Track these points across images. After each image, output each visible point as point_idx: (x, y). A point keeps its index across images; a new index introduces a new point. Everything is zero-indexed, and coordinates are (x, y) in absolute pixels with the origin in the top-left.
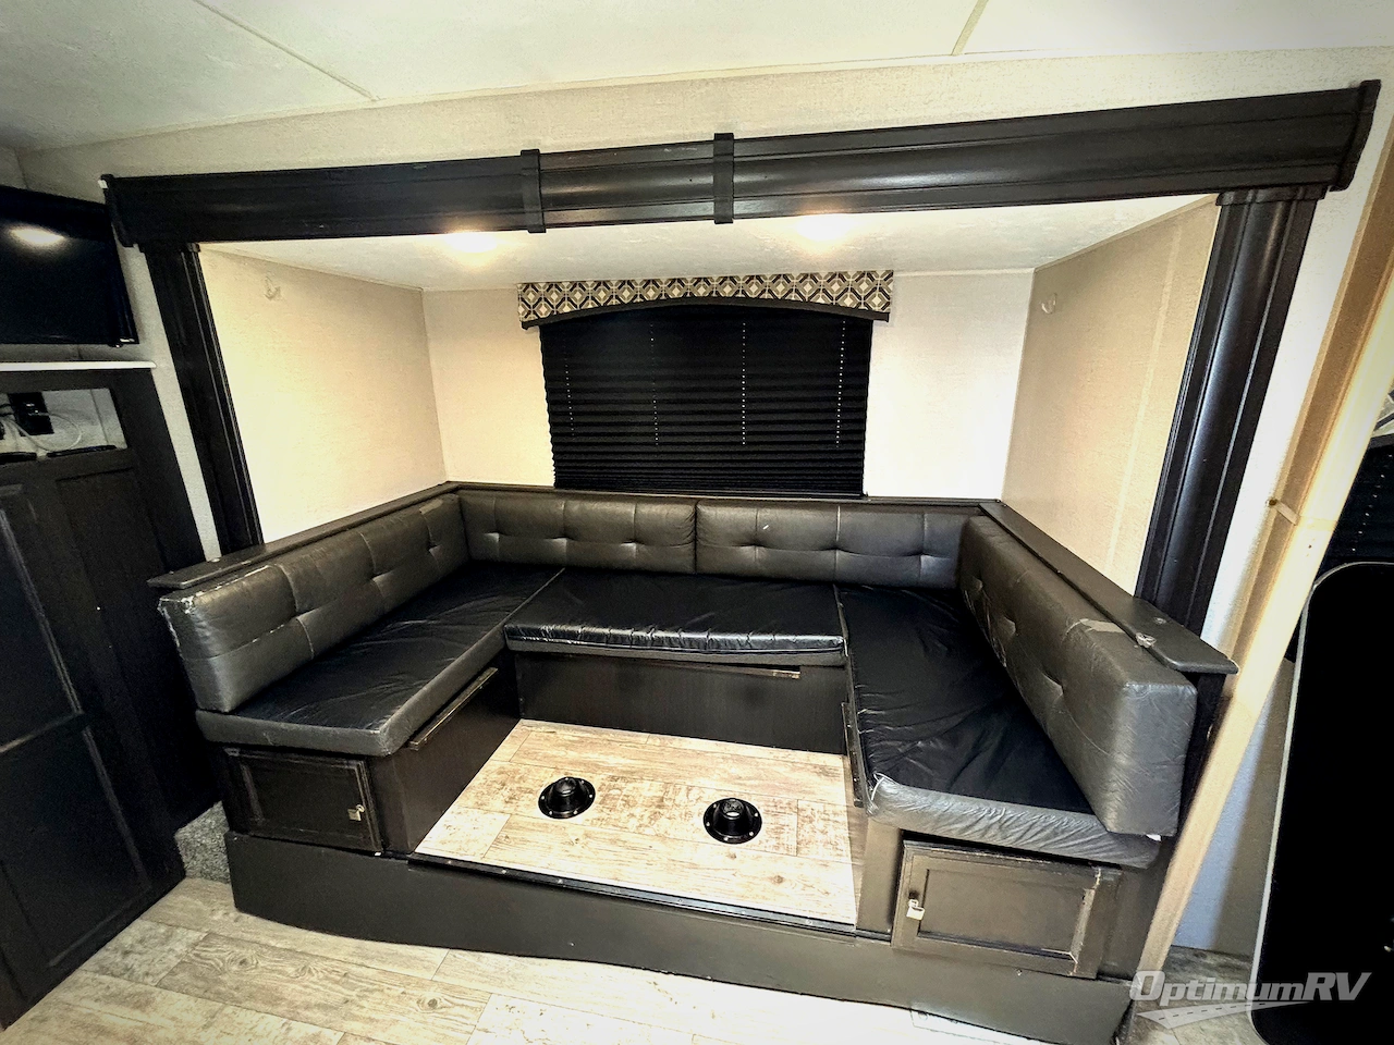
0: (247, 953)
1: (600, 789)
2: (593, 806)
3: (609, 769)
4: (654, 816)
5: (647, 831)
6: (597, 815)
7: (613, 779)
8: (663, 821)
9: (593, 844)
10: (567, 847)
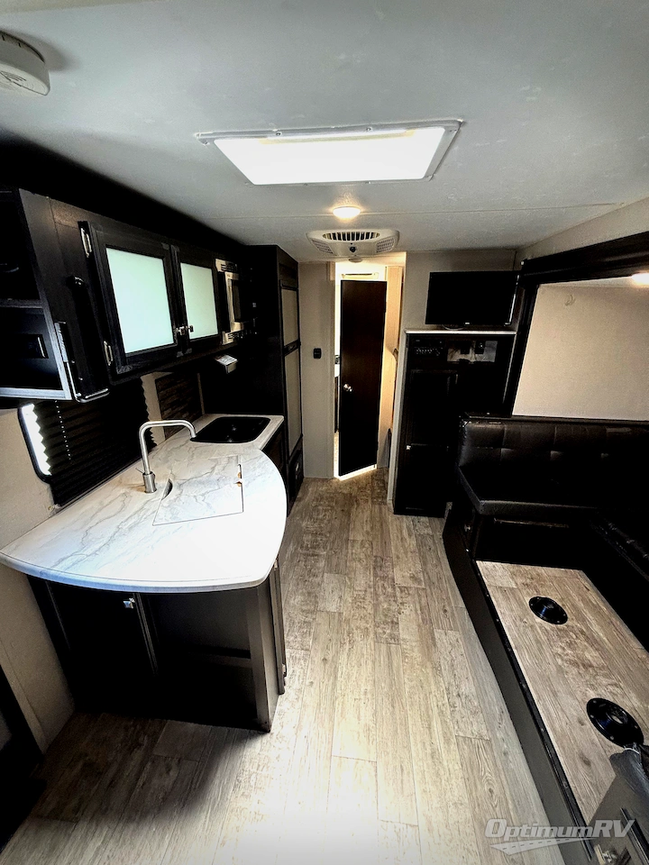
0: (433, 548)
1: (568, 626)
2: (554, 626)
3: (587, 628)
4: (575, 664)
5: (560, 661)
6: (548, 629)
7: (582, 632)
8: (575, 670)
9: (529, 631)
10: (518, 619)
